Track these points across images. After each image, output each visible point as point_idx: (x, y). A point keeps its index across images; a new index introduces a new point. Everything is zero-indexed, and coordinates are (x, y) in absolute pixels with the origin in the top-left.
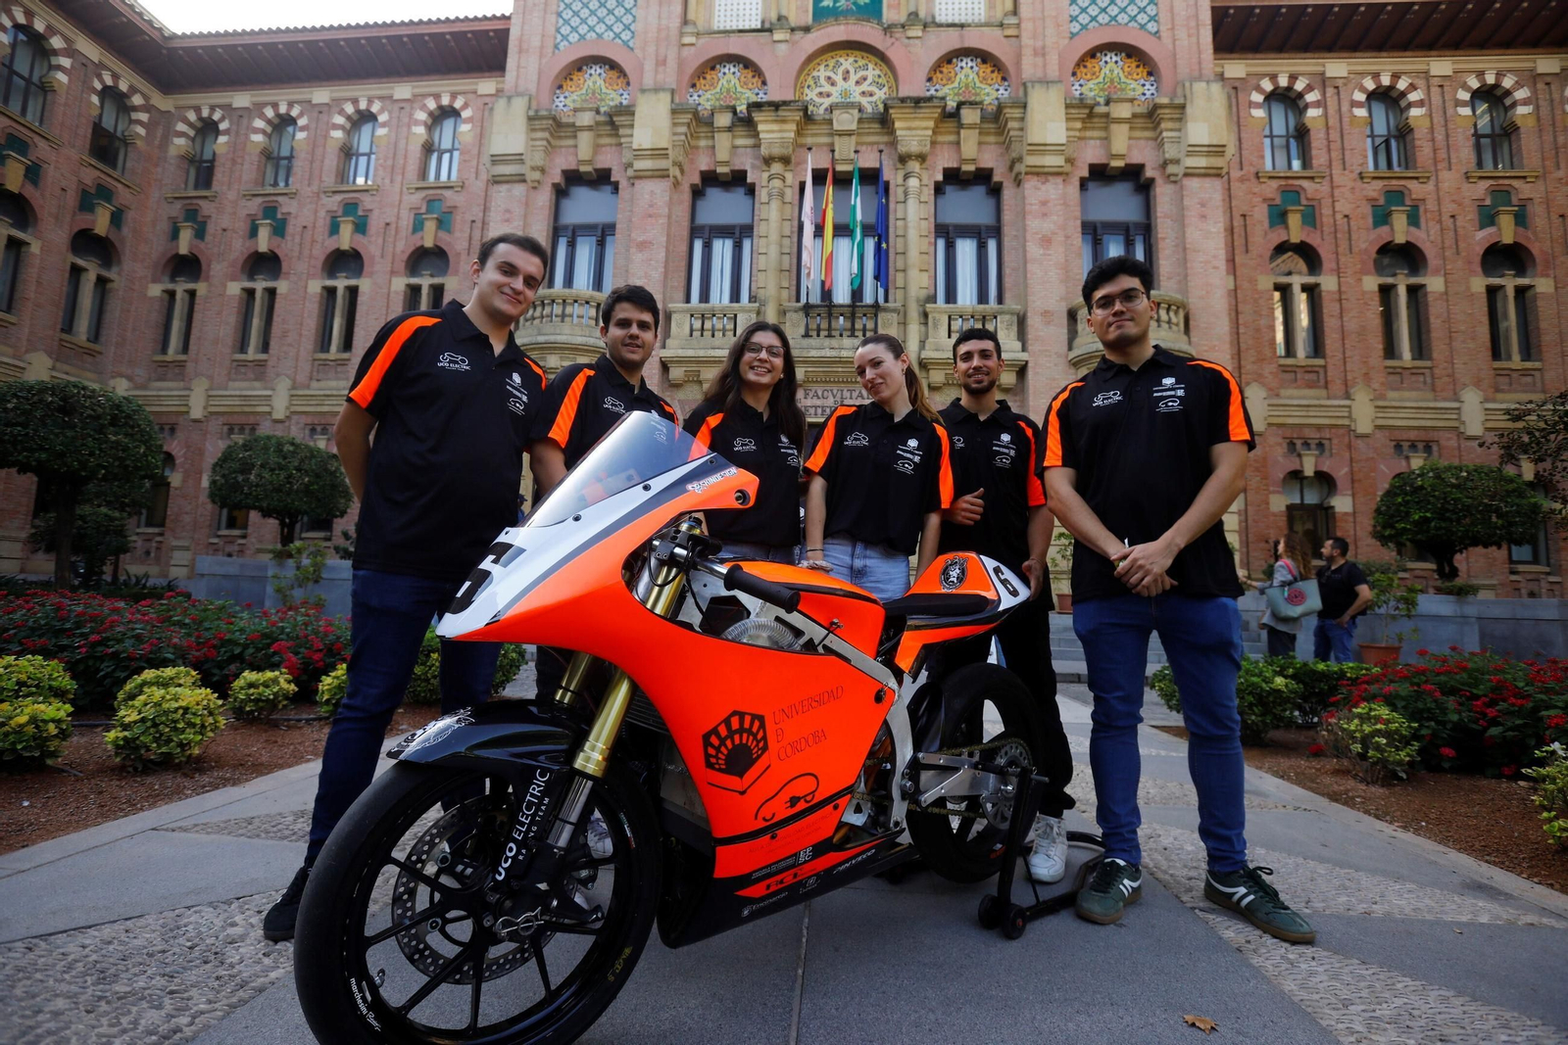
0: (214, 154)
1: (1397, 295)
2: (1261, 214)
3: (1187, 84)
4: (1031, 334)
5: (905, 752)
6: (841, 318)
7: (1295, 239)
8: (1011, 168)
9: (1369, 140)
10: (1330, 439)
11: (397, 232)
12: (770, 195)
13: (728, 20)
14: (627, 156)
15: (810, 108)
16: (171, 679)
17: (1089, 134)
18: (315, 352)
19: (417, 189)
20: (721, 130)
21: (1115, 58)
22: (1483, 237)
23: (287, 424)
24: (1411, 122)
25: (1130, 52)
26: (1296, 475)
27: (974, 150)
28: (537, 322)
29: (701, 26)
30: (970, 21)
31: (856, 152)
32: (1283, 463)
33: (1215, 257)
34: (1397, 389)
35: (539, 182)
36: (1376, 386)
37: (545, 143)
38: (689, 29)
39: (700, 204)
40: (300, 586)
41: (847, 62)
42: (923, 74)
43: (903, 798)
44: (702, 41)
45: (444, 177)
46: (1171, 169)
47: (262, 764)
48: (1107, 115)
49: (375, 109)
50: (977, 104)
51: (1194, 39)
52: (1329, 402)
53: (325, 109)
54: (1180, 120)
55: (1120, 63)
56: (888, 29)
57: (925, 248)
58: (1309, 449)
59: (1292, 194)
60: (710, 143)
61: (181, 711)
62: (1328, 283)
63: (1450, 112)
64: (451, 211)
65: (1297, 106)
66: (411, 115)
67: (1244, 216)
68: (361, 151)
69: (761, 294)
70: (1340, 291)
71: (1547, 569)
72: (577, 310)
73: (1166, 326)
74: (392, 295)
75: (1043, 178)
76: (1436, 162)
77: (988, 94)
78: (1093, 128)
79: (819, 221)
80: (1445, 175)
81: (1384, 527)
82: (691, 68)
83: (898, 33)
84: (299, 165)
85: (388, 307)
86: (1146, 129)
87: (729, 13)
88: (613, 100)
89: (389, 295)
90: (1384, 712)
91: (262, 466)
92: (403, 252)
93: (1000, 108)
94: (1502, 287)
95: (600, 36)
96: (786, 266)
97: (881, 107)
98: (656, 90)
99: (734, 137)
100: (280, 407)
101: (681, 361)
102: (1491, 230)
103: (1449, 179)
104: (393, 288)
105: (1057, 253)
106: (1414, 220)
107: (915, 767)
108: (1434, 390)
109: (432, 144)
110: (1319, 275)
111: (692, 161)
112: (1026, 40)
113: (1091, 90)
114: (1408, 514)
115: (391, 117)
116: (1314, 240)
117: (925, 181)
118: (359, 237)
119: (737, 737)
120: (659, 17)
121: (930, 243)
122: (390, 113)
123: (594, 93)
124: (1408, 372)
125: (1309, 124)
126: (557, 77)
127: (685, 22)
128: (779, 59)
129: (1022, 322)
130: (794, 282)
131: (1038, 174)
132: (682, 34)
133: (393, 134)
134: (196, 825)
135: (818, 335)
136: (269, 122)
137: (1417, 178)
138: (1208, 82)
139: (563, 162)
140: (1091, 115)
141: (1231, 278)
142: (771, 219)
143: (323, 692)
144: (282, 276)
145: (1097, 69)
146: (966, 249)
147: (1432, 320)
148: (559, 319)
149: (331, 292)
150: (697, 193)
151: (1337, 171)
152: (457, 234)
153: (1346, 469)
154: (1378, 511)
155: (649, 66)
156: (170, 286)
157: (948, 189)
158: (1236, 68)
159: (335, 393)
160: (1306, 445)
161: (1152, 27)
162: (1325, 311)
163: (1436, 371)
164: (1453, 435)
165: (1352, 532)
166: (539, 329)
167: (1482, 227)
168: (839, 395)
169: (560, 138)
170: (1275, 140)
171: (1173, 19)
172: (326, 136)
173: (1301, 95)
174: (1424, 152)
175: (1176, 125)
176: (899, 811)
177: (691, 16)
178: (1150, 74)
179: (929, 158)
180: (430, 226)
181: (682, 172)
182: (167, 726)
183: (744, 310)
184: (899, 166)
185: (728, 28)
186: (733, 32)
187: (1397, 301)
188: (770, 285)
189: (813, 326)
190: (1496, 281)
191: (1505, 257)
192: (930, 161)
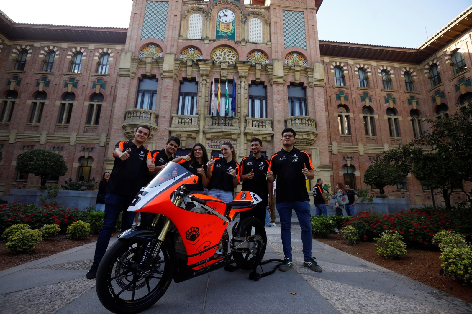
0: (26, 60)
1: (368, 119)
2: (334, 96)
3: (314, 63)
4: (275, 127)
5: (231, 237)
6: (222, 120)
7: (343, 103)
8: (269, 81)
9: (359, 80)
10: (354, 156)
11: (87, 88)
12: (202, 85)
13: (192, 36)
14: (161, 71)
15: (215, 62)
16: (22, 227)
17: (289, 74)
18: (57, 123)
19: (94, 75)
20: (189, 66)
21: (296, 55)
22: (386, 106)
23: (45, 145)
24: (368, 76)
25: (300, 54)
26: (345, 166)
27: (259, 76)
28: (131, 118)
29: (184, 37)
30: (258, 42)
31: (227, 75)
32: (343, 163)
33: (322, 108)
34: (368, 143)
35: (134, 77)
36: (364, 142)
37: (136, 66)
38: (180, 38)
39: (182, 86)
40: (49, 198)
41: (225, 50)
42: (246, 55)
43: (230, 248)
44: (185, 41)
45: (103, 72)
46: (311, 84)
47: (52, 251)
48: (294, 69)
49: (82, 51)
50: (260, 64)
51: (315, 52)
52: (353, 146)
53: (66, 49)
54: (313, 72)
55: (297, 56)
56: (236, 43)
57: (246, 102)
58: (349, 159)
59: (341, 92)
60: (186, 69)
61: (30, 236)
62: (351, 115)
63: (377, 75)
64: (105, 83)
65: (342, 70)
66: (94, 54)
67: (330, 97)
68: (77, 63)
69: (199, 112)
70: (354, 118)
71: (406, 190)
72: (144, 115)
73: (310, 125)
74: (84, 107)
75: (278, 84)
76: (374, 86)
77: (263, 62)
78: (291, 72)
79: (217, 93)
80: (377, 90)
81: (366, 180)
82: (181, 49)
83: (239, 44)
84: (55, 66)
85: (83, 110)
86: (304, 74)
87: (192, 34)
88: (157, 55)
89: (83, 107)
90: (351, 227)
91: (37, 159)
92: (89, 94)
93: (266, 65)
94: (391, 118)
95: (154, 37)
96: (207, 105)
97: (234, 63)
98: (170, 54)
99: (192, 68)
100: (43, 140)
101: (175, 131)
102: (388, 104)
103: (378, 91)
104: (85, 105)
105: (282, 105)
106: (370, 100)
107: (233, 241)
108: (378, 144)
109: (100, 63)
110: (349, 113)
111: (180, 74)
112: (273, 48)
113: (290, 63)
114: (372, 176)
115: (87, 54)
116: (347, 104)
117: (246, 84)
118: (74, 89)
119: (193, 232)
120: (172, 34)
121: (247, 100)
122: (87, 52)
123: (152, 53)
124: (371, 139)
125: (345, 75)
126: (141, 48)
127: (180, 36)
128: (206, 48)
129: (272, 123)
130: (209, 110)
131: (276, 83)
132: (178, 39)
133: (88, 59)
134: (38, 267)
135: (215, 125)
136: (46, 52)
137: (370, 90)
138: (319, 63)
139: (141, 72)
140: (290, 69)
141: (327, 113)
142: (203, 92)
143: (69, 230)
144: (47, 99)
145: (291, 57)
146: (257, 103)
147: (376, 126)
148: (138, 117)
149: (64, 105)
150: (181, 83)
151: (352, 87)
152: (107, 90)
153: (358, 164)
154: (365, 176)
155: (169, 47)
156: (6, 100)
157: (252, 86)
158: (327, 59)
159: (63, 136)
160: (348, 157)
161: (305, 48)
162: (351, 122)
163: (378, 139)
165: (360, 181)
166: (132, 120)
167: (386, 103)
168: (221, 142)
169: (141, 65)
170: (337, 78)
171: (310, 47)
172: (65, 58)
173: (342, 67)
174: (372, 84)
175: (312, 73)
176: (229, 251)
177: (181, 34)
178: (305, 60)
180: (98, 87)
181: (177, 77)
182: (26, 240)
183: (194, 117)
184: (239, 79)
185: (192, 38)
186: (193, 39)
187: (368, 121)
188: (202, 110)
189: (214, 122)
190: (390, 117)
191: (391, 111)
192: (247, 78)
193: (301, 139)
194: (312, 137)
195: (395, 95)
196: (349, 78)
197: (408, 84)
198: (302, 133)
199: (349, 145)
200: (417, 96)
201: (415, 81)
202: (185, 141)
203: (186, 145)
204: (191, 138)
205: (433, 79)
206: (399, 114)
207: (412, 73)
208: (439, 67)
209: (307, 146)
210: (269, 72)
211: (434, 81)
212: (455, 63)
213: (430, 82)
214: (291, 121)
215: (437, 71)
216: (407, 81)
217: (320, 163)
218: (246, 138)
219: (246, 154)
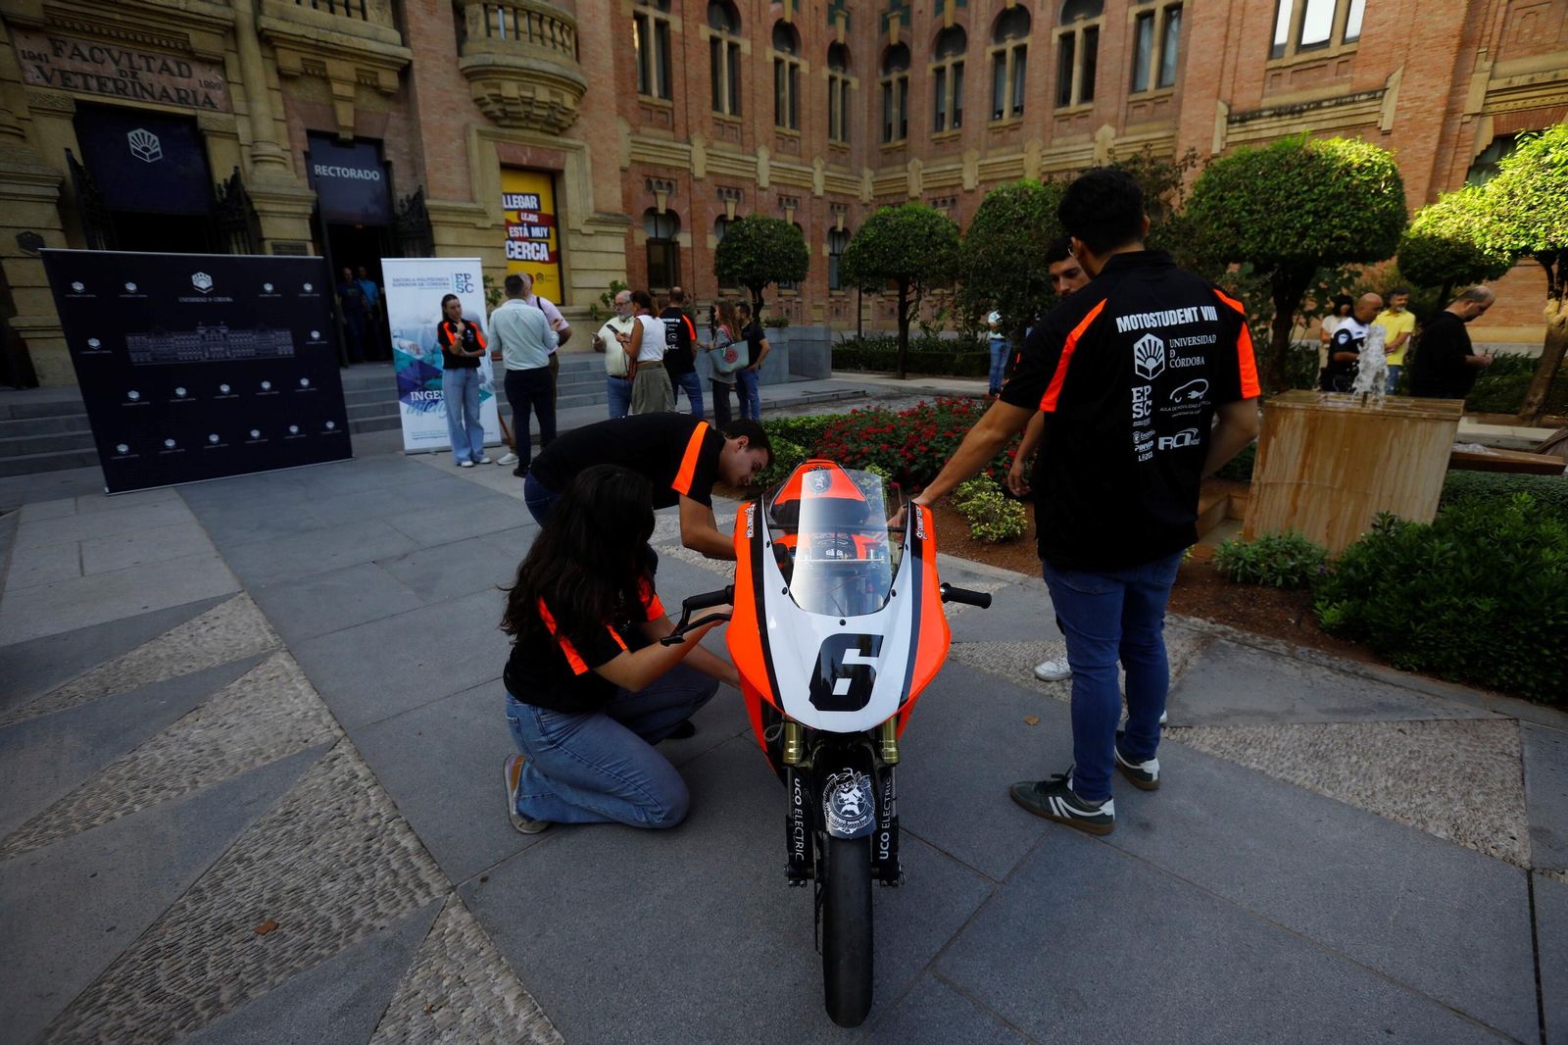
1: (722, 50)
4: (412, 25)
10: (676, 180)
22: (774, 11)
26: (652, 212)
32: (644, 201)
34: (719, 140)
52: (675, 145)
58: (662, 188)
62: (675, 23)
70: (684, 35)
71: (795, 293)
73: (559, 47)
81: (722, 267)
94: (782, 61)
102: (778, 6)
108: (742, 144)
110: (669, 12)
114: (740, 258)
124: (726, 125)
147: (743, 78)
153: (687, 209)
160: (659, 184)
162: (673, 52)
163: (745, 128)
164: (751, 185)
168: (124, 61)
187: (721, 56)
190: (780, 54)
191: (785, 34)
193: (530, 102)
194: (568, 101)
198: (532, 76)
199: (662, 139)
206: (803, 51)
209: (548, 133)
214: (482, 11)
217: (595, 204)
218: (275, 59)
219: (287, 145)
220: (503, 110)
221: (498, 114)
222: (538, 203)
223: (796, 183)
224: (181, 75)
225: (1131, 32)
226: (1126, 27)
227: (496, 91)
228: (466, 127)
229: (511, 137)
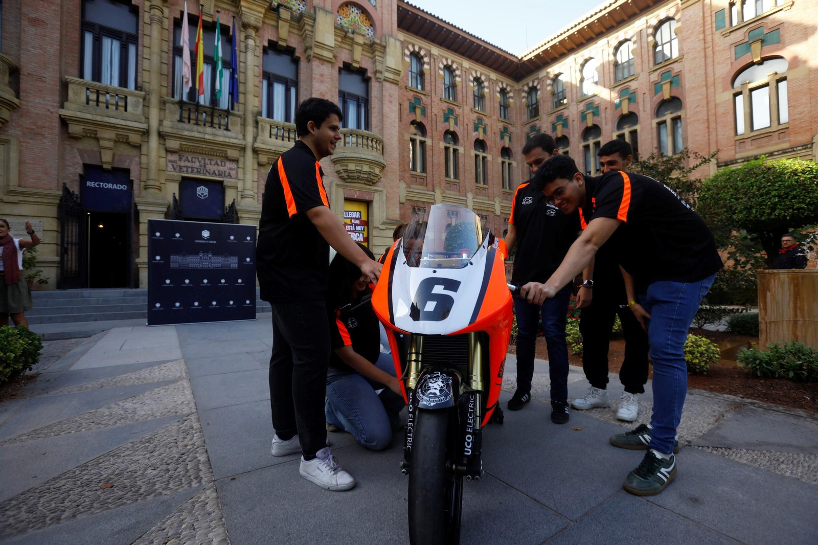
1: (450, 152)
2: (406, 105)
3: (387, 37)
6: (204, 114)
7: (418, 120)
8: (305, 51)
9: (444, 85)
10: (428, 208)
12: (151, 19)
17: (343, 45)
21: (356, 11)
22: (474, 135)
24: (457, 83)
25: (363, 11)
27: (286, 35)
31: (216, 12)
33: (394, 122)
34: (448, 190)
39: (88, 6)
46: (378, 75)
48: (352, 39)
50: (288, 8)
51: (388, 16)
52: (427, 192)
54: (384, 53)
55: (359, 15)
57: (257, 83)
62: (429, 142)
63: (467, 83)
65: (421, 62)
67: (400, 105)
69: (146, 86)
70: (432, 146)
73: (375, 150)
75: (322, 62)
76: (463, 101)
77: (295, 5)
78: (346, 44)
79: (194, 49)
80: (465, 107)
86: (369, 52)
93: (301, 16)
94: (479, 155)
96: (165, 71)
101: (79, 121)
102: (477, 133)
103: (467, 109)
106: (456, 124)
108: (459, 191)
110: (426, 137)
113: (345, 23)
116: (425, 122)
117: (258, 44)
121: (260, 81)
124: (452, 184)
125: (425, 71)
130: (171, 84)
131: (319, 59)
135: (189, 122)
137: (457, 106)
138: (395, 40)
142: (153, 37)
146: (279, 90)
147: (460, 163)
151: (433, 95)
157: (270, 52)
158: (401, 36)
161: (373, 2)
162: (427, 154)
163: (460, 184)
167: (474, 131)
168: (203, 162)
170: (413, 74)
171: (382, 3)
173: (422, 57)
174: (460, 97)
175: (382, 55)
178: (371, 25)
179: (260, 30)
183: (132, 94)
184: (242, 29)
187: (450, 154)
188: (153, 82)
189: (186, 115)
190: (478, 153)
191: (480, 144)
192: (261, 32)
193: (360, 172)
194: (377, 171)
195: (486, 121)
196: (431, 78)
197: (502, 108)
198: (361, 161)
199: (421, 190)
200: (511, 129)
201: (512, 105)
202: (110, 149)
203: (113, 159)
204: (128, 143)
205: (530, 108)
206: (489, 151)
207: (508, 93)
208: (539, 93)
209: (367, 185)
210: (307, 32)
211: (531, 111)
212: (556, 92)
213: (526, 110)
215: (536, 99)
216: (502, 104)
217: (387, 215)
218: (258, 158)
219: (256, 191)
220: (348, 176)
221: (346, 177)
222: (360, 215)
223: (486, 209)
224: (221, 166)
225: (655, 131)
226: (652, 129)
227: (345, 168)
228: (331, 183)
229: (350, 186)
